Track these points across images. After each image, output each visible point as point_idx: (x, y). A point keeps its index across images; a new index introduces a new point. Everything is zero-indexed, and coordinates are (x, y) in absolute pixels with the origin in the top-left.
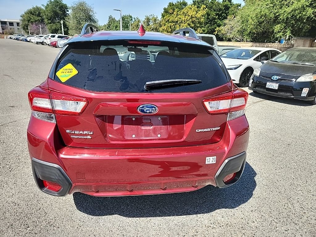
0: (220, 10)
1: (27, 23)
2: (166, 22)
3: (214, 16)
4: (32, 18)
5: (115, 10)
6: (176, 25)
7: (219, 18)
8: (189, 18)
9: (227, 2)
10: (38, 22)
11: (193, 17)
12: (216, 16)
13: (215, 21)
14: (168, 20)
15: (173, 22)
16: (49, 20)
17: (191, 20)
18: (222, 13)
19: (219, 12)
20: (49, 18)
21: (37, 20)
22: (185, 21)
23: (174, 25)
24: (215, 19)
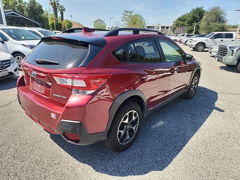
1: (175, 26)
4: (180, 23)
5: (236, 10)
10: (183, 26)
16: (188, 23)
20: (189, 22)
21: (182, 24)
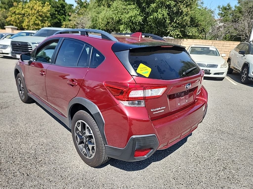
0: (58, 7)
2: (13, 14)
3: (54, 11)
6: (23, 17)
7: (58, 14)
8: (36, 12)
9: (62, 2)
11: (39, 12)
12: (56, 12)
13: (55, 16)
14: (15, 12)
15: (19, 14)
17: (38, 14)
18: (60, 10)
19: (58, 9)
22: (32, 14)
23: (21, 17)
24: (55, 14)
